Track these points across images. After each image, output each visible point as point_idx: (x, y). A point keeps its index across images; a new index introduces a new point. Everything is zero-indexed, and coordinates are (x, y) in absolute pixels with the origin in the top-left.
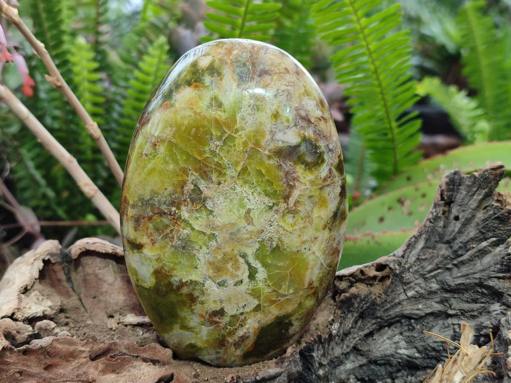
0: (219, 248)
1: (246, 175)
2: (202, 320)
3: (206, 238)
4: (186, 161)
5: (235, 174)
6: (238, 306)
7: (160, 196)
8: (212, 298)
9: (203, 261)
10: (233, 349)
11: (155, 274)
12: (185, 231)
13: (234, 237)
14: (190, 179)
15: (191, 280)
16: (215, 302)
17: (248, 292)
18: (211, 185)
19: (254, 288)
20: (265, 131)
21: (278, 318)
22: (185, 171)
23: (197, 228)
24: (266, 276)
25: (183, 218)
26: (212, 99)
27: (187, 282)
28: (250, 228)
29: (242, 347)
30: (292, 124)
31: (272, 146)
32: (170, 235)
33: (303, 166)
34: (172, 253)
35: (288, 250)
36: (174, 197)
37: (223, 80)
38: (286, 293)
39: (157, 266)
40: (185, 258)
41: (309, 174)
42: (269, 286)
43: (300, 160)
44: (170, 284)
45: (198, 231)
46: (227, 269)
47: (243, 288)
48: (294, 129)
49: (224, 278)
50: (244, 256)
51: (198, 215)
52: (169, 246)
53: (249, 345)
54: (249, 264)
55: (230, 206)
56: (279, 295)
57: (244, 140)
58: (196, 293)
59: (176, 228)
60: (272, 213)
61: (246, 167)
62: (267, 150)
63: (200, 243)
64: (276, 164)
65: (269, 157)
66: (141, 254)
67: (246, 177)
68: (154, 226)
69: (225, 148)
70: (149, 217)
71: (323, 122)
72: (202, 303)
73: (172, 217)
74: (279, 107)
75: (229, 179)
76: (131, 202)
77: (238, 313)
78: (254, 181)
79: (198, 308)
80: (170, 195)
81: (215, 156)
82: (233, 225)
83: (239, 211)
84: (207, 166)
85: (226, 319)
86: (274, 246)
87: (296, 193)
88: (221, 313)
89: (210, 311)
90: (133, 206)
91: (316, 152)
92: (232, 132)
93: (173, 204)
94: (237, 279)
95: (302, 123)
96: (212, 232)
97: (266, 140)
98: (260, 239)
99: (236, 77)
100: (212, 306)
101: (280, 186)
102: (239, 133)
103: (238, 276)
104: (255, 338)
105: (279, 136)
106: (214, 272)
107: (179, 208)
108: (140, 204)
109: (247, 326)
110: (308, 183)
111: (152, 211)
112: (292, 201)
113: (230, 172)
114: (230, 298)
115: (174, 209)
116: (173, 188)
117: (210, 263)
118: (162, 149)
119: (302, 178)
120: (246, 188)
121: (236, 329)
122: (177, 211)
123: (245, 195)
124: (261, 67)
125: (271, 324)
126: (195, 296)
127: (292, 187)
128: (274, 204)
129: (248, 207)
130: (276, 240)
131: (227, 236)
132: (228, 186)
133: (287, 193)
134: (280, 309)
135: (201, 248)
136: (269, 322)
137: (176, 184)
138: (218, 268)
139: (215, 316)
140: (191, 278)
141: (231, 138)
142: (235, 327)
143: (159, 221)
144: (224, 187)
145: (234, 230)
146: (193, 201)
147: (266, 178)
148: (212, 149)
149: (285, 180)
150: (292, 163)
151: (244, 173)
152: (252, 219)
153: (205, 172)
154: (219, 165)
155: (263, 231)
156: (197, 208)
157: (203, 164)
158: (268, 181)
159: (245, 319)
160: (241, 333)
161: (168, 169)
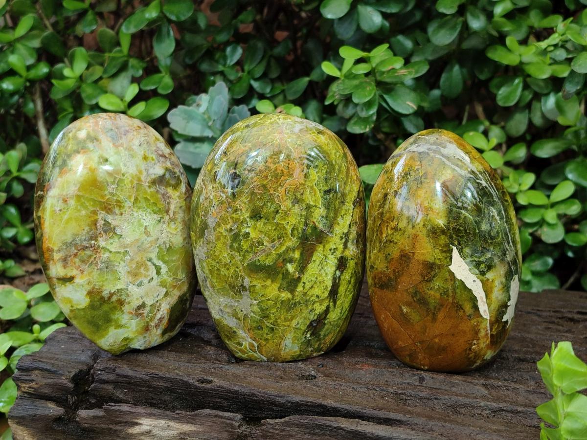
0: (132, 260)
1: (138, 203)
2: (131, 315)
3: (122, 255)
4: (93, 206)
5: (131, 204)
6: (154, 297)
7: (80, 236)
8: (135, 297)
9: (123, 272)
10: (155, 330)
11: (88, 295)
12: (105, 255)
13: (141, 249)
14: (100, 217)
15: (117, 289)
16: (137, 299)
17: (159, 284)
18: (116, 217)
19: (162, 280)
20: (142, 170)
21: (180, 297)
22: (95, 213)
23: (113, 250)
24: (167, 270)
25: (101, 246)
26: (99, 158)
27: (115, 291)
28: (149, 239)
29: (161, 326)
30: (157, 161)
31: (149, 179)
32: (95, 262)
33: (171, 188)
34: (99, 274)
35: (176, 247)
36: (91, 233)
37: (102, 143)
38: (181, 278)
39: (89, 288)
40: (110, 275)
41: (176, 192)
42: (170, 276)
43: (168, 185)
44: (102, 298)
45: (114, 252)
46: (141, 273)
47: (154, 282)
48: (158, 164)
49: (141, 279)
50: (150, 260)
51: (112, 241)
52: (95, 270)
53: (165, 324)
54: (154, 265)
55: (133, 228)
56: (178, 280)
57: (130, 180)
58: (123, 297)
59: (98, 255)
60: (161, 224)
61: (137, 198)
62: (147, 183)
63: (119, 260)
64: (155, 190)
65: (149, 187)
66: (73, 284)
67: (139, 205)
68: (80, 260)
69: (119, 188)
70: (75, 254)
71: (172, 156)
72: (129, 303)
73: (93, 248)
74: (145, 152)
75: (127, 209)
76: (56, 249)
77: (155, 301)
78: (145, 205)
79: (126, 308)
80: (88, 233)
81: (114, 196)
82: (138, 240)
83: (139, 229)
84: (110, 205)
85: (148, 309)
86: (168, 247)
87: (172, 207)
88: (142, 306)
89: (136, 307)
90: (59, 251)
91: (175, 177)
92: (121, 176)
93: (91, 238)
94: (149, 278)
95: (162, 159)
96: (125, 250)
97: (144, 176)
98: (158, 245)
99: (110, 139)
100: (136, 303)
101: (161, 205)
102: (125, 176)
103: (149, 275)
104: (168, 316)
105: (151, 171)
106: (132, 278)
107: (96, 240)
108: (64, 247)
109: (162, 310)
110: (177, 198)
111: (76, 249)
112: (171, 213)
113: (128, 204)
114: (148, 293)
115: (93, 242)
116: (88, 227)
117: (129, 272)
118: (72, 202)
119: (172, 195)
120: (140, 212)
121: (155, 314)
122: (96, 243)
123: (141, 217)
125: (177, 302)
126: (123, 300)
127: (169, 203)
128: (161, 218)
129: (145, 225)
130: (168, 242)
131: (136, 249)
132: (128, 215)
133: (167, 208)
134: (180, 290)
135: (120, 264)
136: (175, 302)
137: (90, 224)
138: (135, 274)
139: (139, 309)
141: (121, 180)
142: (154, 313)
143: (83, 254)
144: (126, 216)
145: (139, 244)
146: (105, 232)
147: (152, 201)
148: (110, 192)
149: (163, 200)
150: (164, 187)
151: (136, 202)
152: (149, 232)
153: (109, 209)
154: (118, 201)
155: (158, 239)
156: (110, 236)
157: (107, 203)
158: (154, 203)
159: (160, 305)
160: (158, 316)
161: (81, 215)
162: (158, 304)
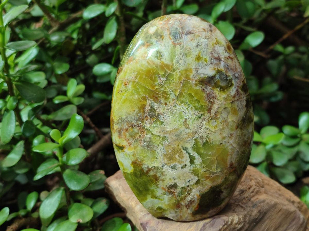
0: (169, 145)
1: (182, 97)
2: (164, 191)
3: (161, 139)
4: (145, 92)
5: (175, 98)
6: (185, 181)
7: (131, 115)
8: (168, 177)
10: (185, 209)
11: (133, 164)
12: (148, 136)
13: (178, 137)
14: (148, 103)
15: (154, 167)
16: (170, 179)
17: (191, 172)
18: (161, 106)
19: (194, 169)
20: (192, 69)
21: (211, 187)
22: (144, 99)
23: (155, 133)
24: (201, 161)
25: (146, 128)
26: (157, 52)
27: (152, 167)
28: (188, 131)
29: (191, 207)
30: (209, 63)
31: (197, 78)
32: (139, 139)
33: (219, 89)
34: (142, 150)
35: (213, 143)
36: (139, 115)
37: (164, 40)
38: (215, 171)
39: (133, 159)
40: (149, 153)
41: (223, 94)
42: (204, 167)
43: (216, 85)
44: (142, 170)
45: (155, 135)
46: (176, 158)
47: (187, 169)
48: (211, 65)
49: (175, 163)
50: (186, 149)
51: (155, 125)
52: (139, 146)
53: (196, 206)
54: (189, 154)
55: (174, 118)
56: (211, 173)
57: (179, 75)
58: (159, 175)
59: (142, 134)
60: (200, 120)
61: (182, 92)
62: (194, 81)
63: (158, 143)
64: (201, 89)
65: (196, 85)
66: (124, 152)
67: (182, 99)
68: (129, 134)
69: (168, 81)
70: (126, 129)
71: (230, 60)
73: (140, 128)
74: (200, 52)
75: (171, 101)
76: (115, 121)
77: (186, 185)
78: (187, 101)
79: (160, 184)
80: (137, 114)
81: (162, 87)
82: (177, 129)
83: (180, 121)
84: (157, 94)
85: (179, 190)
86: (205, 141)
87: (215, 107)
88: (175, 186)
89: (168, 185)
90: (117, 123)
91: (226, 80)
92: (171, 71)
93: (139, 119)
94: (182, 165)
95: (215, 62)
96: (164, 135)
97: (193, 74)
98: (195, 138)
99: (172, 37)
100: (169, 182)
101: (205, 103)
102: (176, 72)
103: (183, 162)
104: (199, 201)
105: (201, 71)
106: (168, 160)
107: (143, 122)
108: (120, 122)
109: (193, 194)
110: (223, 100)
111: (127, 125)
112: (213, 112)
113: (172, 97)
114: (180, 177)
115: (140, 122)
116: (138, 110)
117: (165, 155)
118: (130, 86)
119: (218, 96)
120: (183, 106)
122: (142, 124)
123: (182, 110)
124: (187, 29)
125: (208, 191)
126: (158, 176)
127: (212, 103)
128: (201, 114)
129: (185, 118)
130: (205, 137)
131: (174, 137)
132: (171, 106)
133: (209, 107)
134: (213, 182)
135: (158, 146)
136: (206, 191)
137: (140, 107)
138: (170, 158)
139: (171, 188)
140: (154, 165)
141: (170, 75)
142: (185, 195)
143: (132, 131)
144: (169, 106)
145: (178, 133)
146: (151, 116)
147: (195, 98)
148: (160, 83)
149: (207, 99)
150: (211, 88)
151: (180, 97)
152: (188, 125)
153: (156, 98)
154: (164, 92)
155: (196, 132)
156: (154, 121)
157: (155, 93)
158: (196, 100)
159: (191, 189)
160: (189, 198)
161: (134, 98)
162: (189, 188)
